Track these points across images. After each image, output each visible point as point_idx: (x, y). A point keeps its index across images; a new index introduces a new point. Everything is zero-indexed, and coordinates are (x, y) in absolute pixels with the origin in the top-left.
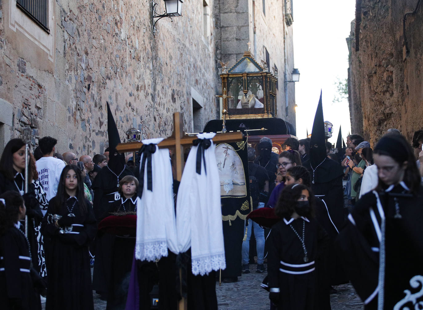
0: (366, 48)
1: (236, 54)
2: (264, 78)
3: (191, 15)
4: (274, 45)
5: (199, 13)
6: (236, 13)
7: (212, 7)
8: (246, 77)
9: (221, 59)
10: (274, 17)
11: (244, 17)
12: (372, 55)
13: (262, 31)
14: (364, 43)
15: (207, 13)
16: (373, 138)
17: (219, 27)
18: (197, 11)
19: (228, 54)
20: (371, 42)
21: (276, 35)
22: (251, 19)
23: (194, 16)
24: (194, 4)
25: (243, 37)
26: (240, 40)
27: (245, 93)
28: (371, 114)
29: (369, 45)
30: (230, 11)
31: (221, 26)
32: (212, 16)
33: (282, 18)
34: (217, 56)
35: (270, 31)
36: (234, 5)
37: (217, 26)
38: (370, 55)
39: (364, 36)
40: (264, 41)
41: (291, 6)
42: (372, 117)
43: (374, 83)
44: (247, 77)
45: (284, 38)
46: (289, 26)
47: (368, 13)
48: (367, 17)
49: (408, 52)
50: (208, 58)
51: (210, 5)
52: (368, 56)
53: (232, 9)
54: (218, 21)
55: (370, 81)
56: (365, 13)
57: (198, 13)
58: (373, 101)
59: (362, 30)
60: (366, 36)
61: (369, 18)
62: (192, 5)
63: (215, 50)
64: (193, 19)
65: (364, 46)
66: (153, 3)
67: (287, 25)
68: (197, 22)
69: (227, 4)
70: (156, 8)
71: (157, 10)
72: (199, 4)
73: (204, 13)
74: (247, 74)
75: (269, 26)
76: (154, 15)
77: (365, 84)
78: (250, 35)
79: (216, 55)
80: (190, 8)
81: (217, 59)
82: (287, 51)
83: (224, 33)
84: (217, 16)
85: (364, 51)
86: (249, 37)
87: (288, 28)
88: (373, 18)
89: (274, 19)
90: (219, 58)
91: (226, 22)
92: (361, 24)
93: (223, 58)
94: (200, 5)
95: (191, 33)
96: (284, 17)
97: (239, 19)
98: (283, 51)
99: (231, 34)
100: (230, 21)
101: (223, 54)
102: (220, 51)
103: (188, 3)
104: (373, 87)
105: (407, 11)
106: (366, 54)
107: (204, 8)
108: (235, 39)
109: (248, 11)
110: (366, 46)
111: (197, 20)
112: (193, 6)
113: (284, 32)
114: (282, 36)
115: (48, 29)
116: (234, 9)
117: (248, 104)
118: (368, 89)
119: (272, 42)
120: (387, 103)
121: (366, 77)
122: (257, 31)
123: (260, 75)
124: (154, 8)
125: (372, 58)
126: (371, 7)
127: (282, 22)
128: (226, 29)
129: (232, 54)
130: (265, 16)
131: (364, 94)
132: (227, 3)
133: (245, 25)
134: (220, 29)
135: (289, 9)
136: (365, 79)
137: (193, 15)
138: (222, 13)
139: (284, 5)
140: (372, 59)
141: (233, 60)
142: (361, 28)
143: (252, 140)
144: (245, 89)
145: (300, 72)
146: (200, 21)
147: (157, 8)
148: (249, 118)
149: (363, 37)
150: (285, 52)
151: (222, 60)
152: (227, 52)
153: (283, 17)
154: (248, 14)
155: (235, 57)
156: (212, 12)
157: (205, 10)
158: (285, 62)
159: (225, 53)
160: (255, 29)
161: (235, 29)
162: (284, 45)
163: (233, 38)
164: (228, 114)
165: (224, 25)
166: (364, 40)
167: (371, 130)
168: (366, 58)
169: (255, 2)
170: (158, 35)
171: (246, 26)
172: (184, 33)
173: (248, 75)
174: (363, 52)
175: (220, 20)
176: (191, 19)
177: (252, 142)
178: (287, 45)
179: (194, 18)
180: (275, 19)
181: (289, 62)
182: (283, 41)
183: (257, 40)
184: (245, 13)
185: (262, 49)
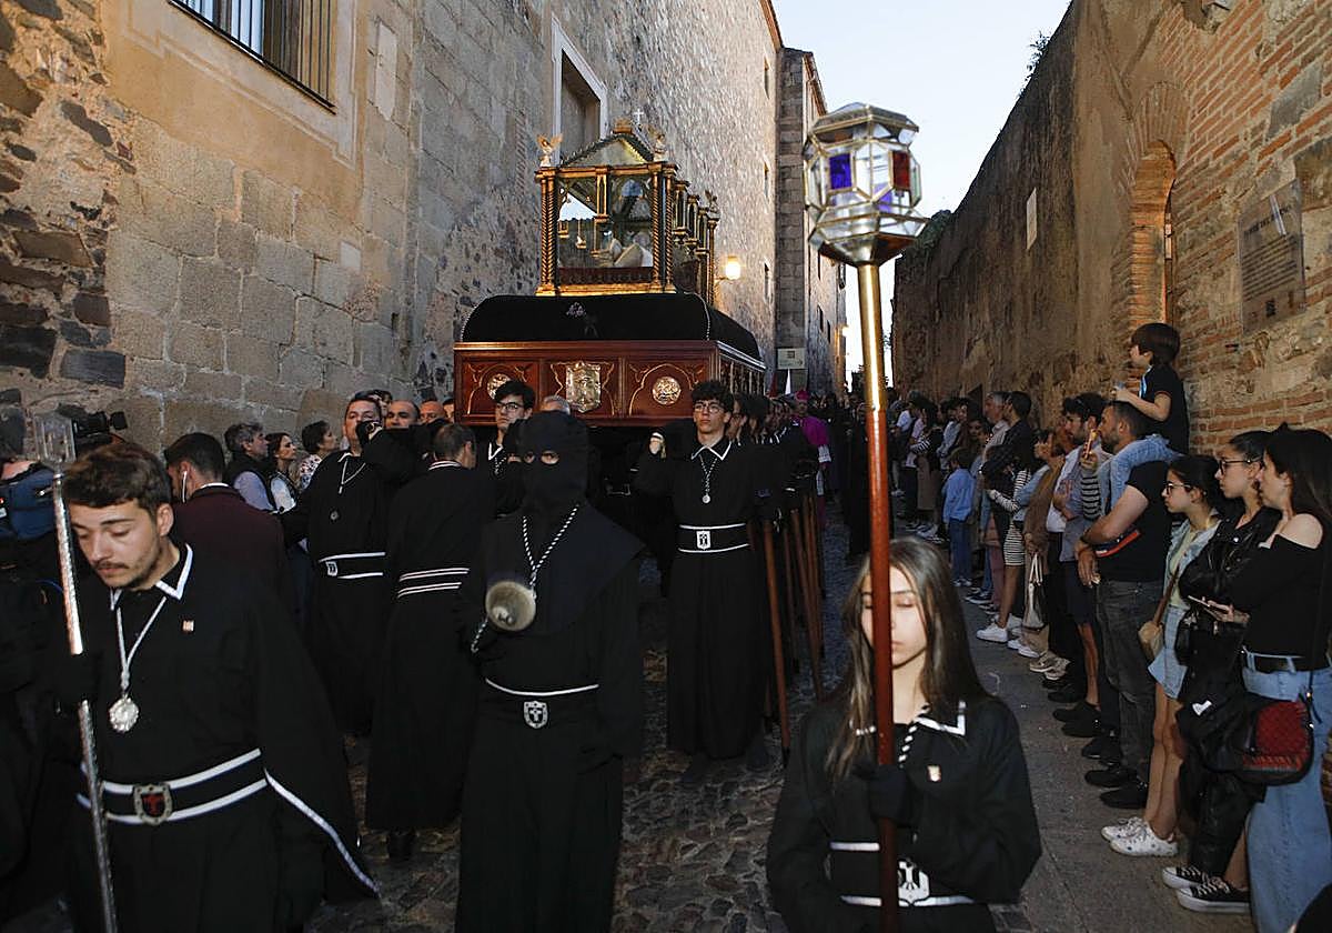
2: (655, 179)
4: (828, 305)
5: (761, 278)
6: (793, 278)
8: (604, 176)
9: (780, 317)
13: (817, 293)
15: (769, 277)
18: (759, 276)
21: (830, 296)
26: (797, 300)
27: (601, 221)
32: (773, 280)
35: (824, 293)
36: (792, 271)
37: (777, 288)
40: (818, 302)
44: (609, 176)
49: (941, 316)
53: (791, 274)
54: (778, 284)
63: (775, 309)
73: (765, 277)
74: (609, 168)
75: (823, 288)
78: (805, 295)
83: (783, 294)
84: (777, 279)
86: (805, 298)
89: (828, 282)
90: (778, 315)
91: (785, 284)
95: (753, 294)
97: (796, 282)
99: (789, 295)
100: (788, 284)
101: (782, 312)
102: (780, 309)
105: (941, 276)
108: (792, 299)
119: (825, 302)
120: (920, 363)
122: (812, 293)
123: (647, 171)
128: (785, 290)
130: (820, 280)
132: (786, 269)
134: (780, 290)
138: (782, 277)
141: (791, 318)
143: (602, 354)
144: (601, 211)
152: (785, 311)
156: (773, 276)
157: (766, 274)
160: (810, 291)
164: (552, 281)
165: (784, 287)
173: (613, 173)
177: (604, 360)
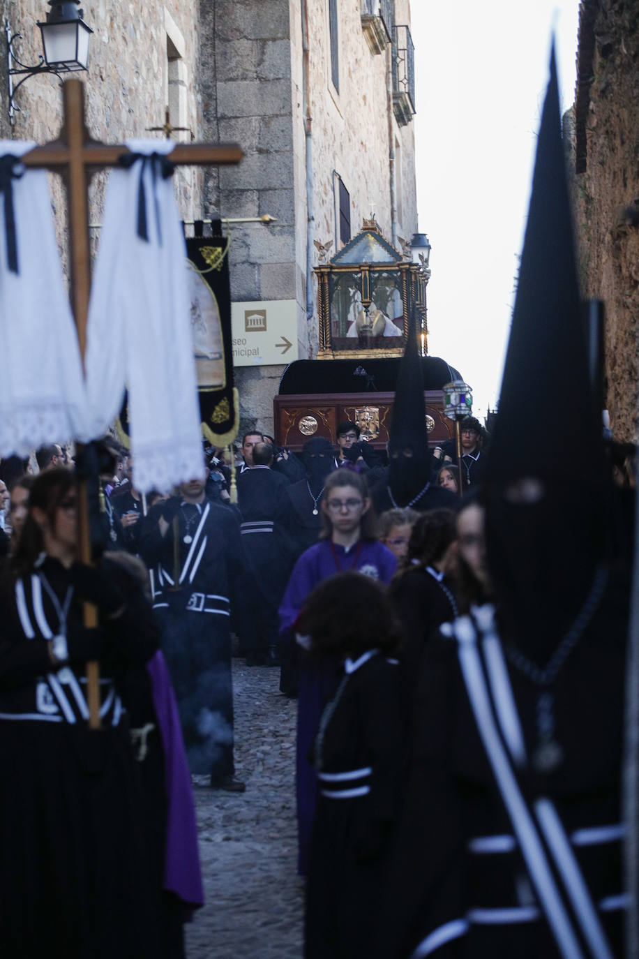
0: (608, 153)
1: (257, 190)
2: (404, 274)
3: (131, 80)
4: (363, 173)
5: (155, 77)
6: (257, 82)
7: (194, 64)
8: (367, 272)
9: (217, 204)
10: (364, 98)
11: (280, 92)
12: (625, 172)
13: (329, 131)
14: (601, 141)
15: (180, 78)
16: (626, 416)
17: (212, 119)
18: (148, 70)
19: (238, 190)
20: (622, 134)
21: (368, 145)
22: (297, 97)
23: (139, 82)
24: (141, 48)
25: (276, 146)
26: (267, 152)
27: (366, 304)
28: (621, 346)
29: (617, 142)
30: (243, 74)
31: (219, 115)
32: (195, 87)
33: (386, 103)
34: (207, 196)
35: (352, 135)
36: (253, 60)
37: (207, 114)
38: (619, 173)
39: (601, 120)
40: (334, 158)
41: (409, 74)
42: (625, 354)
43: (632, 253)
44: (370, 271)
45: (391, 155)
46: (405, 124)
47: (616, 47)
48: (613, 61)
50: (181, 198)
51: (189, 58)
52: (614, 177)
53: (247, 70)
54: (211, 102)
55: (618, 248)
56: (607, 51)
57: (151, 75)
58: (628, 308)
59: (595, 102)
60: (609, 117)
61: (618, 62)
62: (132, 52)
63: (203, 179)
64: (136, 90)
65: (602, 147)
66: (9, 32)
67: (398, 121)
68: (148, 99)
69: (235, 56)
70: (18, 49)
71: (23, 55)
72: (155, 52)
73: (169, 79)
74: (370, 266)
75: (348, 120)
76: (11, 67)
77: (604, 260)
78: (295, 139)
79: (205, 192)
80: (127, 59)
81: (207, 204)
82: (399, 189)
83: (226, 134)
84: (209, 87)
85: (602, 163)
86: (292, 146)
87: (400, 130)
88: (631, 61)
89: (362, 102)
90: (213, 200)
91: (232, 104)
92: (594, 84)
93: (223, 201)
94: (158, 54)
95: (131, 128)
96: (392, 102)
97: (265, 96)
98: (388, 189)
99: (245, 136)
100: (242, 101)
101: (224, 190)
102: (216, 181)
103: (121, 47)
104: (627, 268)
106: (608, 171)
107: (169, 65)
108: (255, 150)
109: (290, 74)
110: (608, 147)
111: (147, 95)
112: (138, 55)
113: (391, 140)
114: (386, 151)
116: (253, 69)
117: (372, 328)
118: (613, 275)
119: (356, 164)
121: (608, 238)
122: (316, 131)
123: (397, 268)
124: (11, 47)
125: (625, 180)
126: (624, 28)
127: (386, 114)
128: (233, 122)
129: (248, 190)
130: (338, 94)
131: (599, 290)
132: (233, 54)
133: (283, 112)
134: (215, 122)
135: (405, 81)
136: (602, 245)
137: (136, 81)
138: (221, 81)
139: (391, 69)
140: (625, 185)
141: (250, 206)
142: (594, 95)
143: (380, 402)
144: (366, 297)
145: (430, 243)
146: (157, 98)
147: (21, 48)
148: (373, 357)
149: (597, 123)
150: (391, 191)
151: (222, 207)
152: (234, 185)
153: (389, 100)
154: (291, 82)
155: (255, 198)
156: (192, 77)
157: (173, 71)
158: (393, 219)
159: (229, 188)
160: (310, 124)
161: (255, 122)
162: (391, 172)
163: (251, 148)
164: (329, 347)
165: (226, 113)
166: (602, 131)
167: (621, 392)
168: (607, 181)
169: (310, 54)
170: (27, 126)
171: (285, 115)
172: (108, 126)
173: (372, 269)
174: (600, 166)
175: (216, 99)
176: (130, 90)
177: (381, 405)
178: (398, 174)
179: (140, 88)
180: (365, 104)
181: (403, 218)
182: (387, 163)
183: (314, 152)
184: (283, 81)
185: (328, 179)
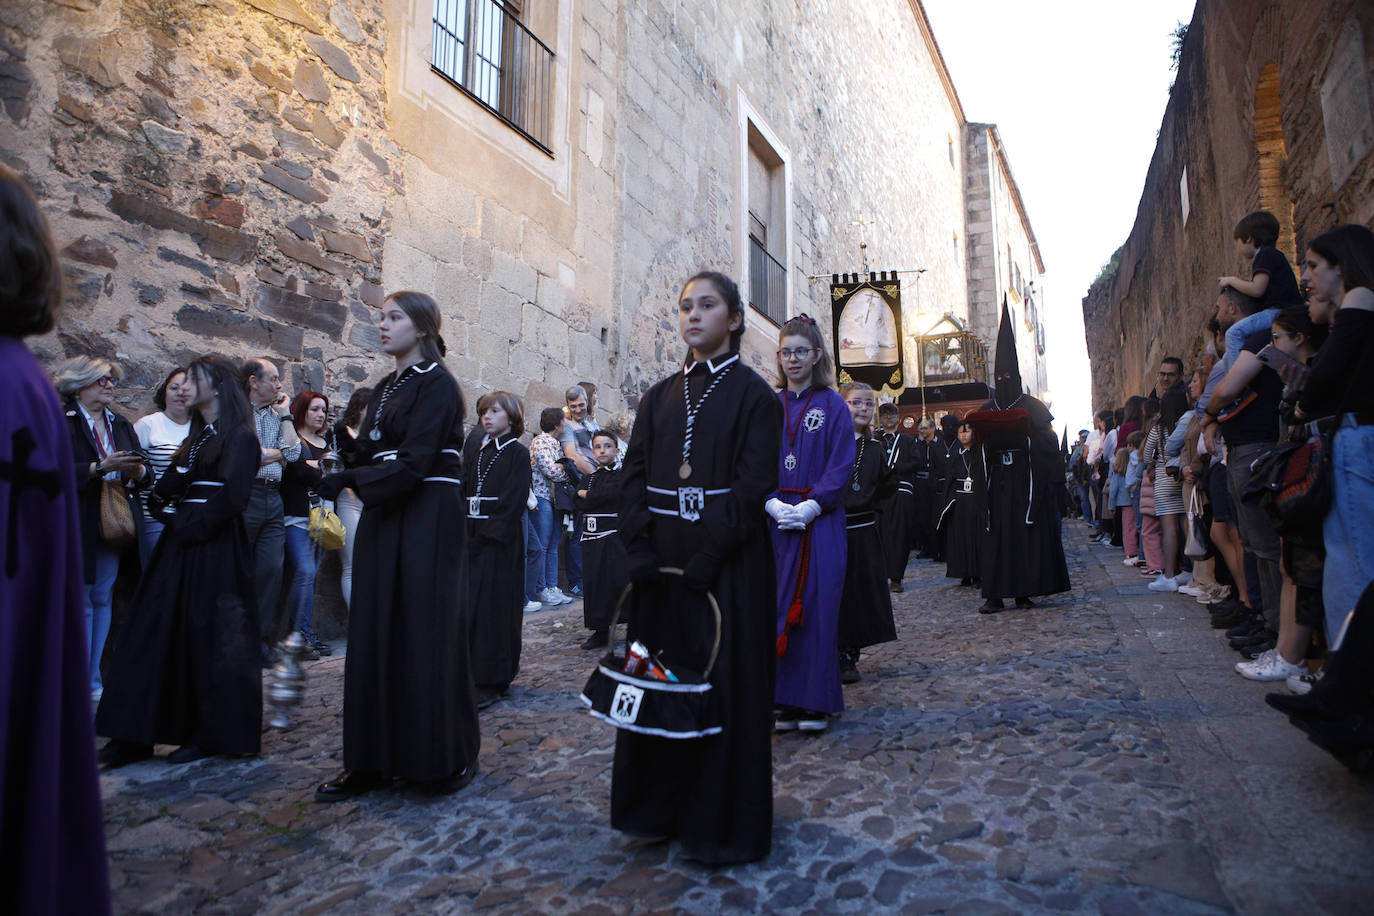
115: (551, 152)
